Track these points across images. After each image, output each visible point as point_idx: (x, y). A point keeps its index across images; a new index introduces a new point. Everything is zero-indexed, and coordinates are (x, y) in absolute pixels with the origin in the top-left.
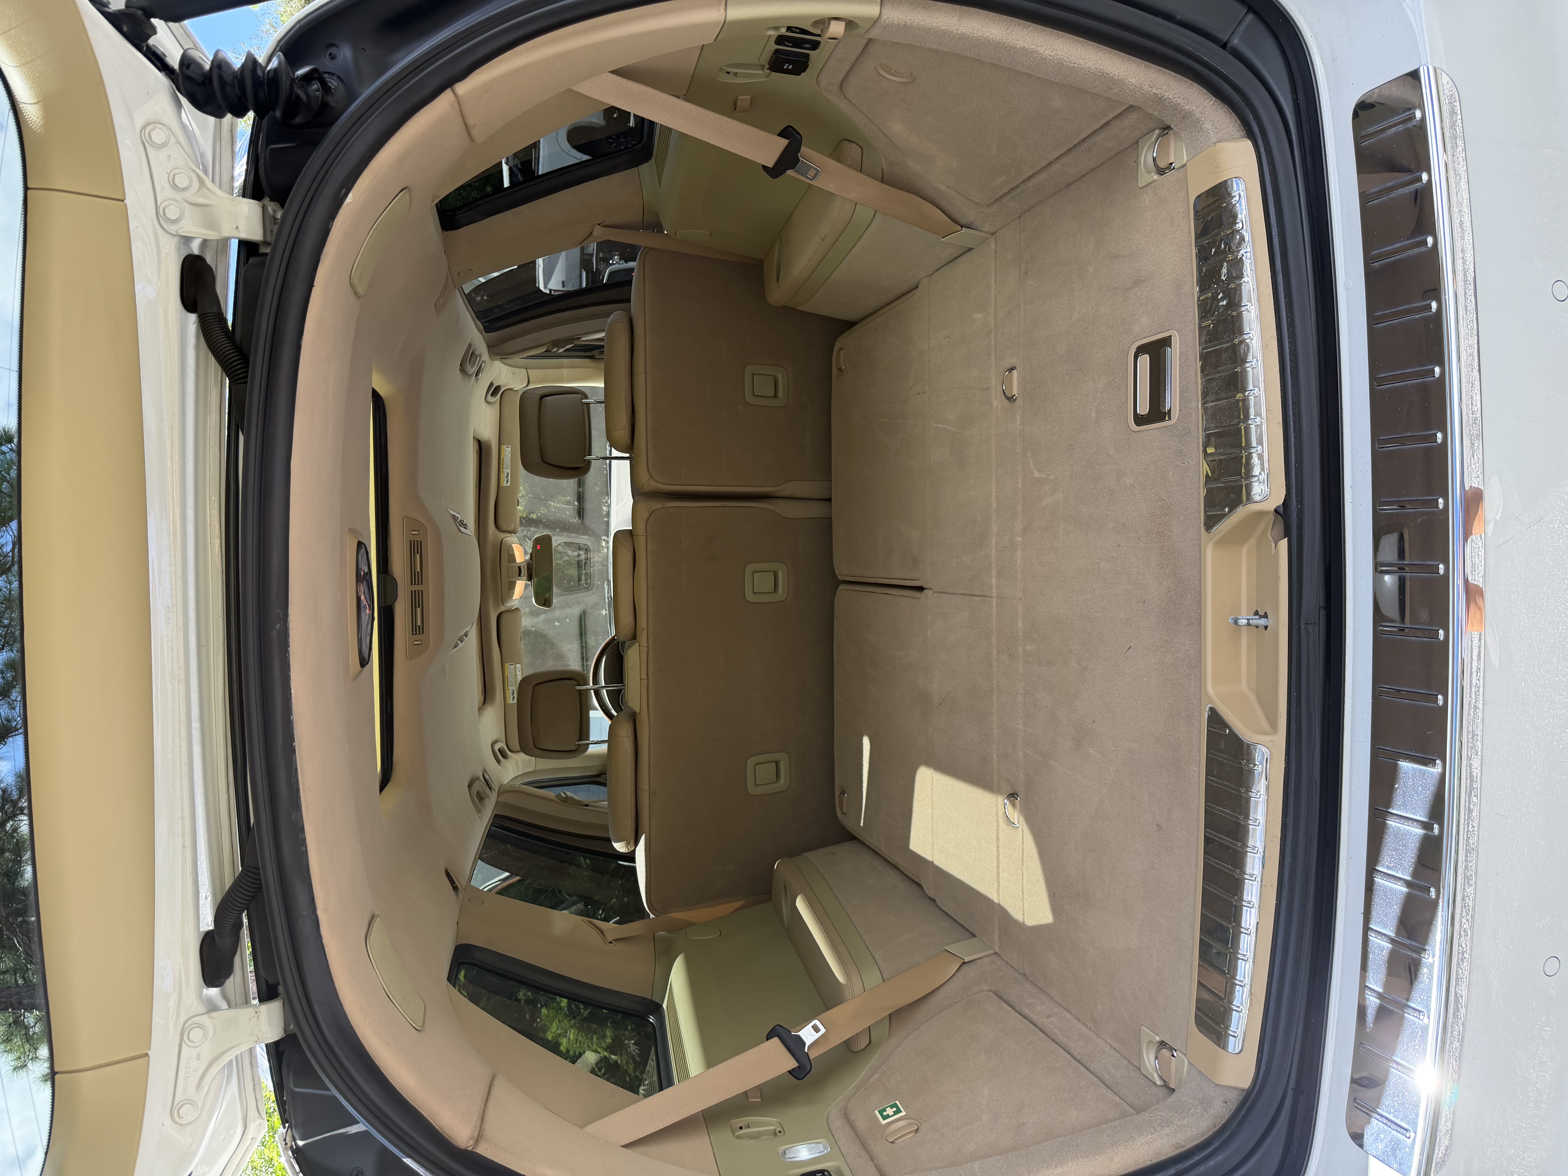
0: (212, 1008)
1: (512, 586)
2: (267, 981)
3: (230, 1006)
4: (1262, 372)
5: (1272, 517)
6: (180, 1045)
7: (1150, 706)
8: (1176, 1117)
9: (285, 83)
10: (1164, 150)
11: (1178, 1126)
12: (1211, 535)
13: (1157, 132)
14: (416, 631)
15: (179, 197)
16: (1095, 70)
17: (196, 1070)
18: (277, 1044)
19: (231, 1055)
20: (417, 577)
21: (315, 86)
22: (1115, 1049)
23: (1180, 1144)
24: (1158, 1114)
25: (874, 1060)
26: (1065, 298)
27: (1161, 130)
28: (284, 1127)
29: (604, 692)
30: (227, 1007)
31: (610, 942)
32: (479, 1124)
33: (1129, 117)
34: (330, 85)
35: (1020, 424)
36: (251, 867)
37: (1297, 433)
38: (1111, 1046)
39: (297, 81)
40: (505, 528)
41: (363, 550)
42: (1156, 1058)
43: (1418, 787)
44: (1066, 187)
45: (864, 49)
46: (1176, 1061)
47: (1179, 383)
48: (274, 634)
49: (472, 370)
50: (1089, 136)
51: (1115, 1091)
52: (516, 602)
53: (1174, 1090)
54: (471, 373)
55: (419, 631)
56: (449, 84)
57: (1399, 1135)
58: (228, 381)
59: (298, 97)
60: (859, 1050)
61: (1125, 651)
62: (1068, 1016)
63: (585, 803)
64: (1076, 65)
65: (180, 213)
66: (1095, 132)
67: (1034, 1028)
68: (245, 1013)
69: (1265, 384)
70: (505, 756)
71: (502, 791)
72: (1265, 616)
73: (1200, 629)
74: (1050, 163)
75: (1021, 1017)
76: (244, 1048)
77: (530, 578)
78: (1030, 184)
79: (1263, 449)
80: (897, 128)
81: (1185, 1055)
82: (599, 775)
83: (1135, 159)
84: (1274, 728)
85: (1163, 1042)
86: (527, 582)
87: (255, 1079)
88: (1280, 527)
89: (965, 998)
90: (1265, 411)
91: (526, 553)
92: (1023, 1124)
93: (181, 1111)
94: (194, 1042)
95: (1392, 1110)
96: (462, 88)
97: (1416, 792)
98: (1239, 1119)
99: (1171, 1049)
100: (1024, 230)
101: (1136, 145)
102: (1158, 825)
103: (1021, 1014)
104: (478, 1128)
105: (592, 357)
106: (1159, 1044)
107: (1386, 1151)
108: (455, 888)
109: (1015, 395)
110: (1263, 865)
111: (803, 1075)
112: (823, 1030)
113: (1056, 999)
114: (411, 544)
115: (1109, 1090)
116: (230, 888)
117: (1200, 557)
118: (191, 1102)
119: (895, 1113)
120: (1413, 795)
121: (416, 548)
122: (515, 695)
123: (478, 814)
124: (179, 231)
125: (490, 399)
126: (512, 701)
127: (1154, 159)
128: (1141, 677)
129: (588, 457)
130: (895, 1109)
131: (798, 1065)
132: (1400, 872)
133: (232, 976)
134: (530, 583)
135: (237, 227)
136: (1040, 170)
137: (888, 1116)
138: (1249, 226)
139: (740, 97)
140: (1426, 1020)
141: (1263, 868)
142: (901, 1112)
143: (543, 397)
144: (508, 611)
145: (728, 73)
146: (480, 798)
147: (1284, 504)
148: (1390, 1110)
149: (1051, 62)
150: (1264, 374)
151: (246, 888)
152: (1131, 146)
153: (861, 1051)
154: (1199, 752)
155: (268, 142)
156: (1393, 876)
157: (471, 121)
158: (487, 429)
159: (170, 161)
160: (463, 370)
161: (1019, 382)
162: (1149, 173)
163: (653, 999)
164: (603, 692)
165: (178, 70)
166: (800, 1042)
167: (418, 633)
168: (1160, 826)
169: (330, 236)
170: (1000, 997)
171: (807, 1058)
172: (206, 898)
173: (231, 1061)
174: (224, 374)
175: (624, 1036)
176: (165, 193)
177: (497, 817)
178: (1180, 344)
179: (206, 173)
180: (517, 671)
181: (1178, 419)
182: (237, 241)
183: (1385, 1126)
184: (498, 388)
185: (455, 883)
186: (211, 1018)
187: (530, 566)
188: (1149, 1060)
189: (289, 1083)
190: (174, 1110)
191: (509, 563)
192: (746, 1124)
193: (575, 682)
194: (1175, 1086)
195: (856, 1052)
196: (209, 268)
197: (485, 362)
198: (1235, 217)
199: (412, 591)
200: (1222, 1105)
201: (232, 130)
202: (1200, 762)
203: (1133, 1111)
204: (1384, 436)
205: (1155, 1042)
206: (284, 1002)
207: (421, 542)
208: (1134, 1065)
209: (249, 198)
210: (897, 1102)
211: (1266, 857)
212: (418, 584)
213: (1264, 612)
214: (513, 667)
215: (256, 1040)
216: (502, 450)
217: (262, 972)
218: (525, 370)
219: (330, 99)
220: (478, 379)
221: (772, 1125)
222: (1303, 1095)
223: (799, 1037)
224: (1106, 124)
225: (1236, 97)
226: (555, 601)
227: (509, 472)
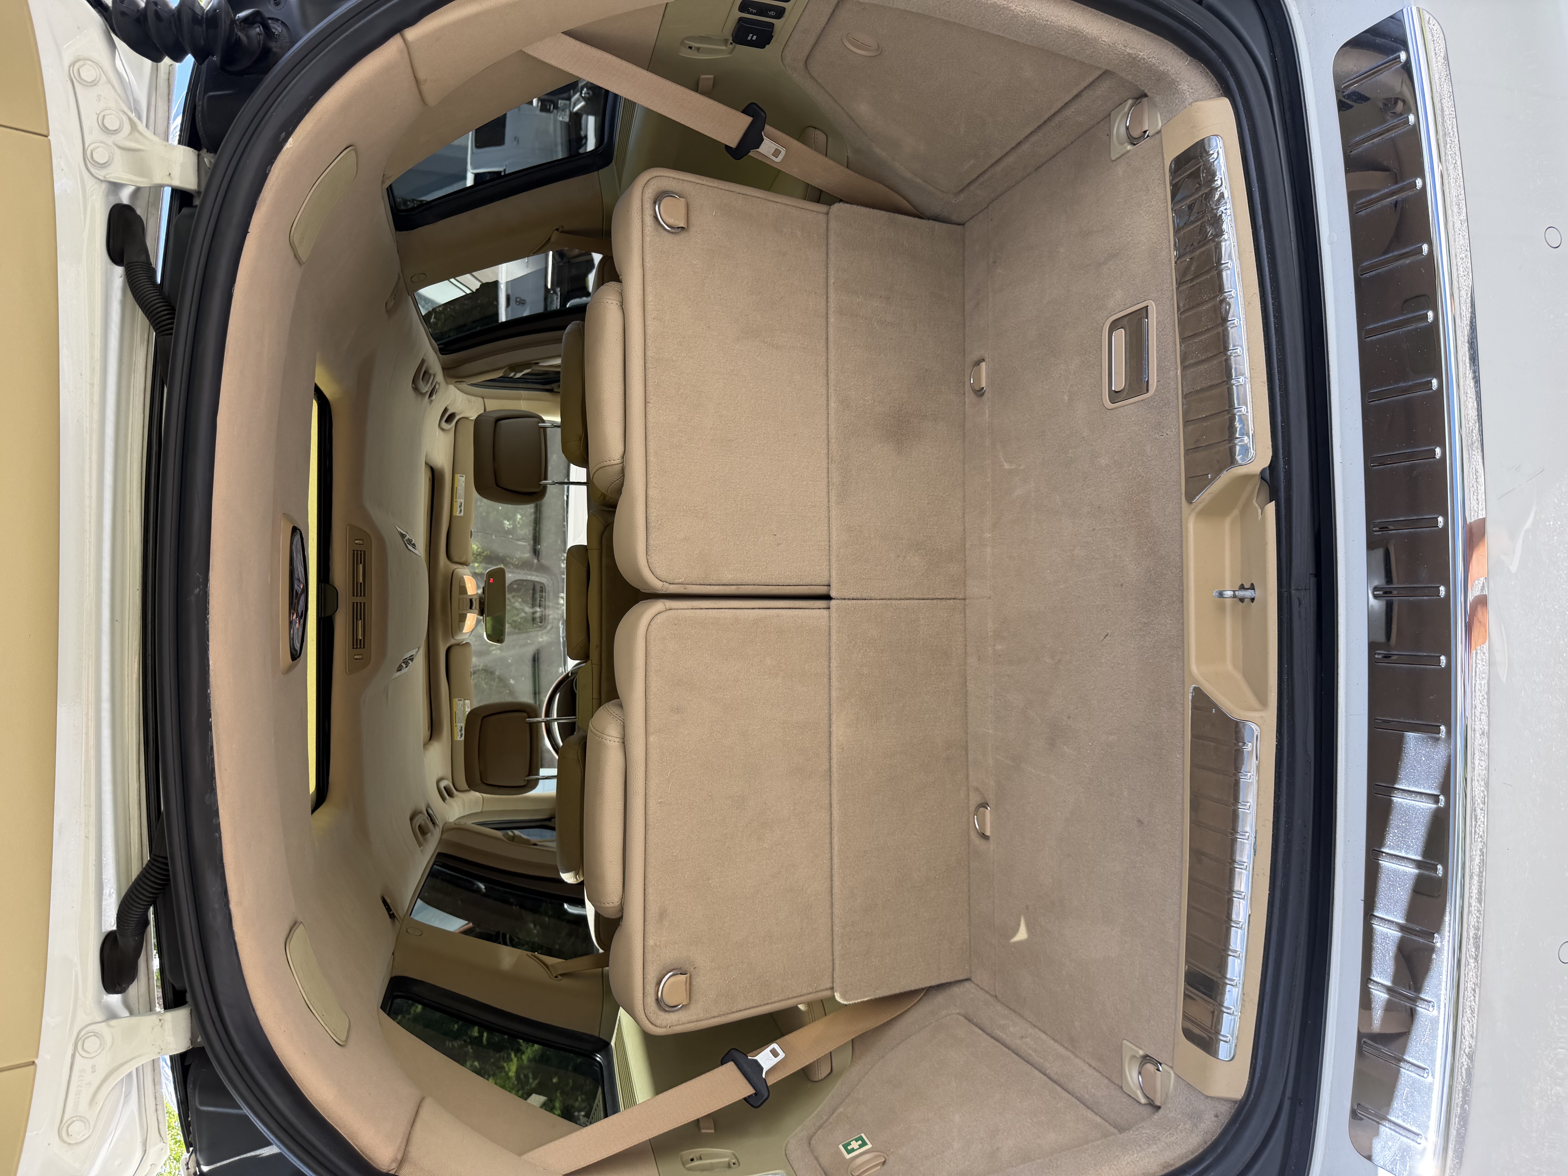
0: (112, 1015)
1: (463, 618)
2: (173, 987)
3: (132, 1013)
4: (1245, 330)
5: (1258, 481)
6: (73, 1056)
7: (1130, 694)
8: (1164, 1134)
9: (225, 22)
10: (1137, 119)
11: (1166, 1143)
12: (1193, 506)
13: (1130, 102)
14: (357, 645)
15: (110, 140)
16: (1068, 28)
17: (89, 1084)
18: (183, 1056)
19: (131, 1068)
20: (359, 588)
21: (258, 29)
22: (1094, 1068)
23: (1168, 1162)
24: (1143, 1131)
25: (837, 1089)
26: (1036, 282)
27: (1134, 100)
28: (188, 1151)
29: (555, 727)
30: (128, 1014)
31: (556, 977)
32: (403, 1146)
33: (1101, 86)
34: (274, 31)
35: (989, 417)
36: (160, 857)
37: (1282, 391)
38: (1090, 1066)
39: (238, 23)
40: (456, 559)
41: (298, 537)
42: (1140, 1073)
43: (1421, 756)
44: (1036, 170)
45: (830, 17)
46: (1161, 1075)
47: (1157, 353)
48: (193, 599)
49: (426, 388)
50: (1059, 110)
51: (1096, 1111)
52: (467, 636)
53: (1159, 1108)
54: (424, 391)
55: (360, 645)
56: (398, 29)
57: (1409, 1141)
58: (154, 333)
59: (238, 41)
60: (820, 1079)
61: (1101, 639)
62: (1043, 1036)
63: (533, 843)
64: (1049, 23)
65: (110, 156)
66: (1067, 104)
67: (1007, 1050)
68: (148, 1022)
69: (1248, 342)
70: (450, 795)
71: (448, 829)
72: (1252, 587)
73: (1183, 606)
74: (1019, 144)
75: (993, 1041)
76: (146, 1059)
77: (481, 613)
78: (998, 168)
79: (1247, 409)
80: (863, 109)
81: (1172, 1067)
82: (549, 819)
83: (1108, 132)
84: (1264, 703)
85: (1147, 1056)
86: (479, 617)
87: (157, 1098)
88: (1266, 489)
89: (932, 1023)
90: (1249, 370)
91: (478, 587)
92: (998, 1149)
93: (70, 1130)
94: (89, 1053)
95: (1400, 1114)
96: (412, 33)
97: (1419, 762)
98: (1232, 1133)
99: (1157, 1063)
100: (992, 220)
101: (1108, 118)
102: (1139, 821)
103: (992, 1037)
104: (402, 1150)
105: (551, 391)
106: (1141, 1059)
107: (1395, 1159)
108: (392, 916)
109: (983, 388)
110: (1255, 852)
111: (760, 1102)
112: (782, 1055)
113: (1030, 1020)
114: (354, 554)
115: (1089, 1111)
116: (135, 880)
117: (1182, 531)
118: (83, 1119)
119: (861, 1146)
120: (1415, 766)
121: (359, 557)
122: (463, 732)
123: (420, 847)
124: (107, 177)
125: (444, 425)
126: (460, 738)
127: (1127, 128)
128: (1119, 664)
129: (544, 482)
130: (860, 1142)
131: (754, 1092)
132: (1403, 851)
133: (136, 980)
134: (481, 617)
135: (170, 174)
136: (1010, 151)
137: (853, 1150)
138: (1228, 183)
139: (703, 76)
140: (1435, 1013)
141: (1255, 855)
142: (867, 1144)
143: (498, 420)
144: (458, 645)
145: (690, 48)
146: (423, 831)
147: (1270, 466)
148: (1398, 1114)
149: (1023, 20)
150: (1247, 331)
151: (153, 879)
152: (1103, 120)
153: (822, 1080)
154: (1183, 738)
155: (206, 91)
156: (1395, 855)
157: (422, 75)
158: (441, 456)
159: (99, 101)
160: (416, 389)
161: (987, 374)
162: (1122, 144)
163: (601, 1036)
164: (554, 724)
165: (111, 8)
166: (758, 1067)
167: (359, 647)
168: (1141, 822)
169: (267, 181)
170: (970, 1020)
171: (765, 1084)
172: (110, 895)
173: (130, 1075)
174: (152, 327)
176: (93, 135)
177: (440, 855)
178: (1157, 313)
179: (140, 118)
180: (466, 708)
181: (1156, 391)
182: (170, 189)
183: (1393, 1133)
184: (451, 417)
185: (391, 910)
186: (109, 1026)
187: (482, 601)
188: (1132, 1077)
189: (195, 1101)
190: (63, 1129)
191: (460, 594)
192: (698, 1155)
193: (525, 715)
194: (1161, 1103)
195: (817, 1081)
196: (139, 218)
197: (439, 384)
198: (1214, 175)
199: (353, 603)
200: (1214, 1119)
201: (169, 79)
202: (1183, 748)
203: (1115, 1131)
204: (1375, 389)
205: (1138, 1056)
206: (191, 1010)
207: (364, 552)
208: (1115, 1084)
209: (185, 145)
210: (863, 1135)
211: (1257, 843)
212: (361, 596)
213: (1250, 584)
214: (462, 702)
215: (159, 1050)
216: (456, 478)
217: (168, 976)
218: (481, 399)
219: (273, 45)
220: (431, 401)
221: (725, 1157)
222: (1301, 1105)
223: (756, 1062)
224: (1077, 96)
225: (1213, 54)
226: (508, 639)
227: (462, 501)
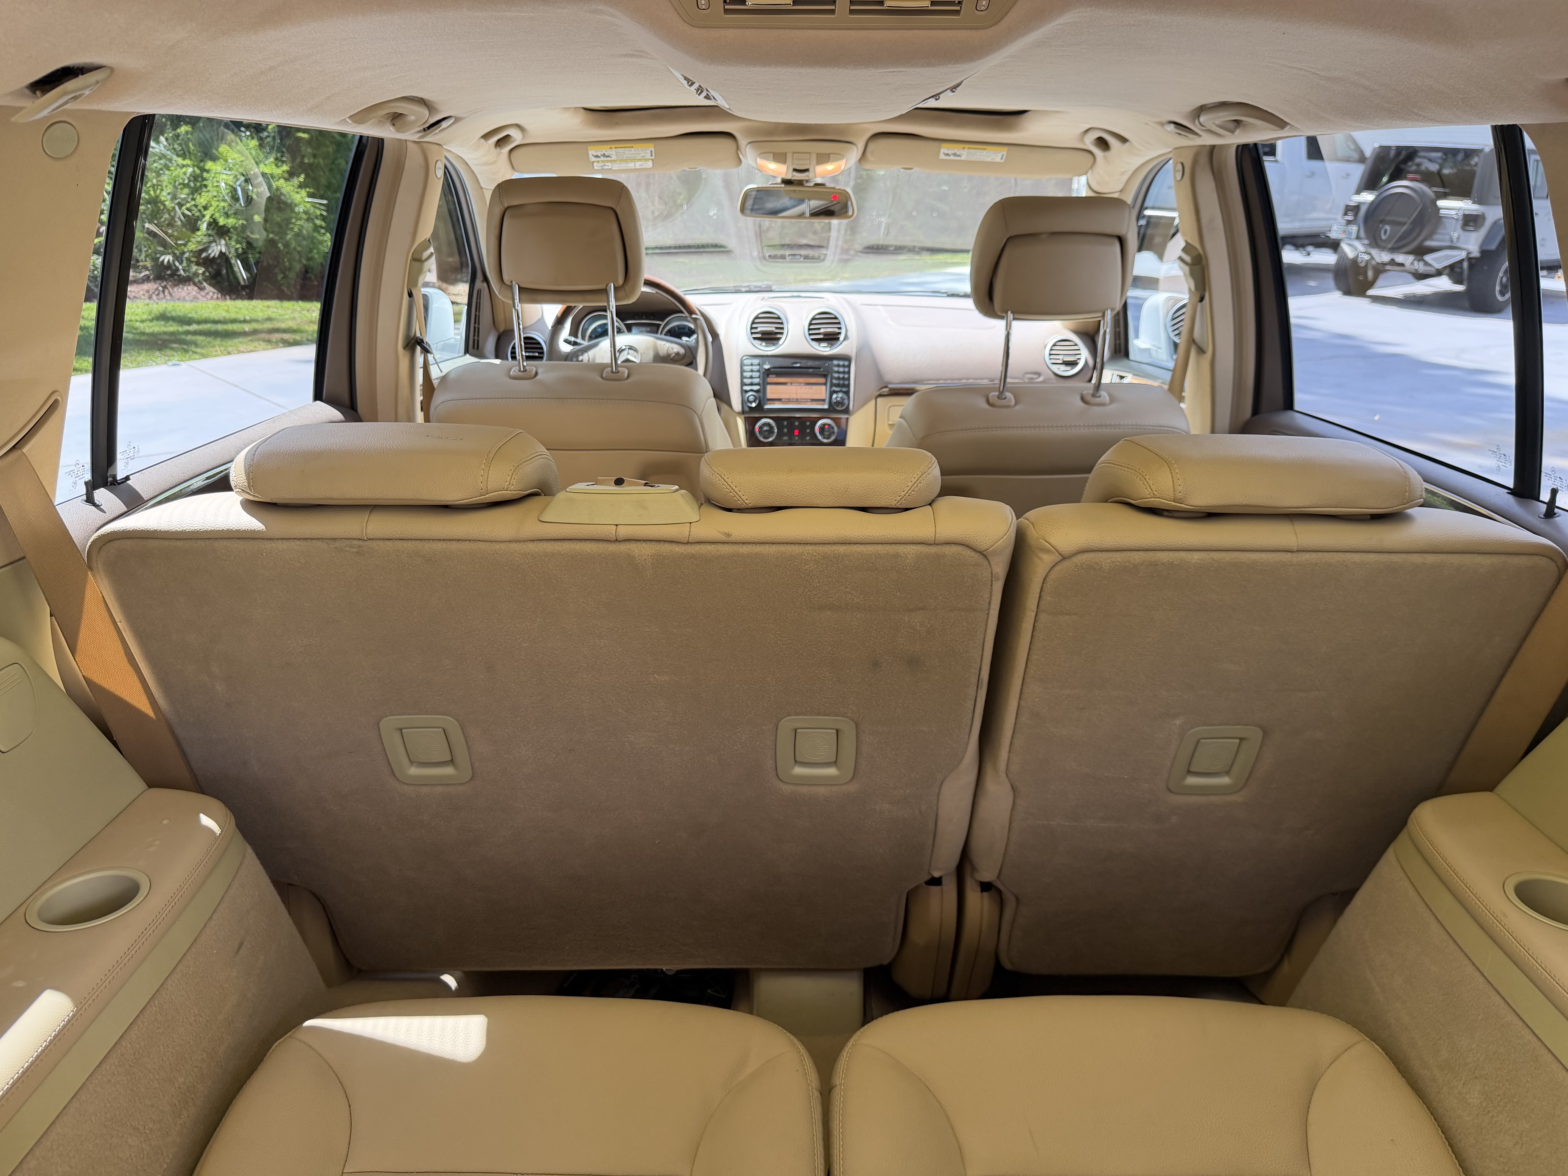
1: (780, 158)
40: (871, 147)
52: (750, 162)
71: (424, 147)
77: (786, 183)
86: (779, 179)
91: (825, 179)
134: (779, 183)
144: (738, 148)
158: (1038, 128)
175: (230, 239)
187: (804, 184)
191: (818, 154)
193: (621, 281)
214: (648, 156)
216: (1002, 148)
226: (750, 222)
227: (963, 158)
